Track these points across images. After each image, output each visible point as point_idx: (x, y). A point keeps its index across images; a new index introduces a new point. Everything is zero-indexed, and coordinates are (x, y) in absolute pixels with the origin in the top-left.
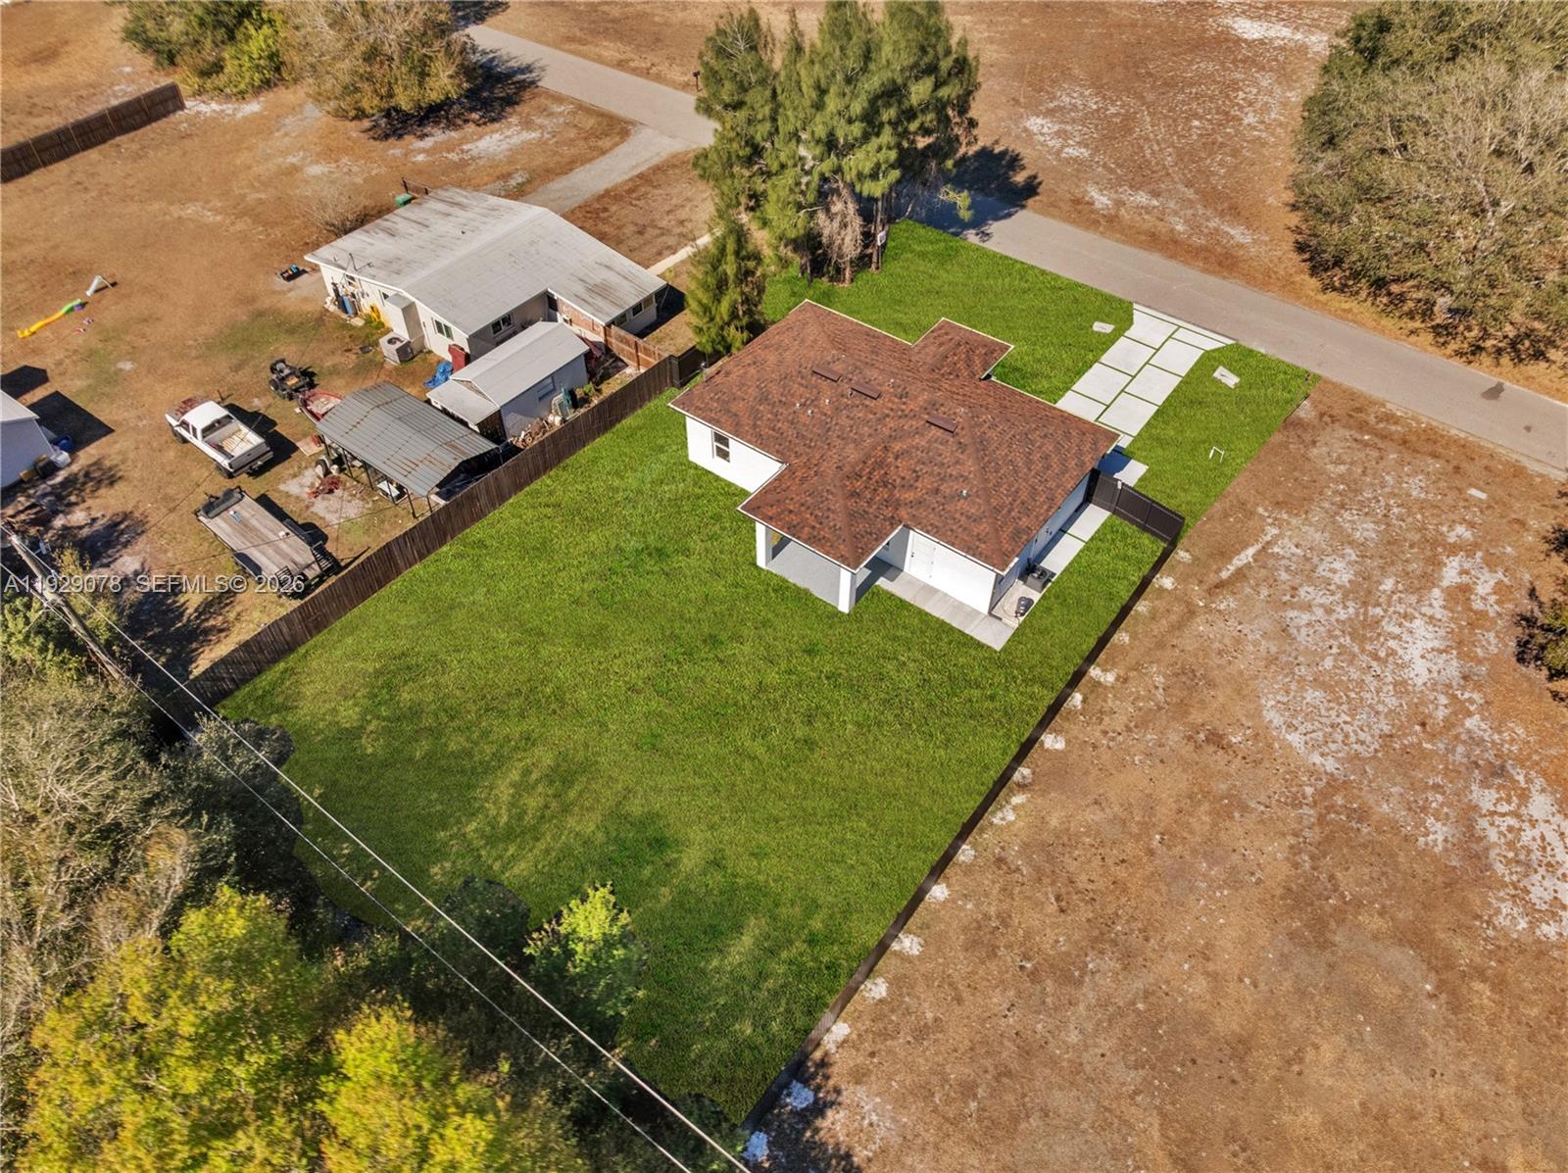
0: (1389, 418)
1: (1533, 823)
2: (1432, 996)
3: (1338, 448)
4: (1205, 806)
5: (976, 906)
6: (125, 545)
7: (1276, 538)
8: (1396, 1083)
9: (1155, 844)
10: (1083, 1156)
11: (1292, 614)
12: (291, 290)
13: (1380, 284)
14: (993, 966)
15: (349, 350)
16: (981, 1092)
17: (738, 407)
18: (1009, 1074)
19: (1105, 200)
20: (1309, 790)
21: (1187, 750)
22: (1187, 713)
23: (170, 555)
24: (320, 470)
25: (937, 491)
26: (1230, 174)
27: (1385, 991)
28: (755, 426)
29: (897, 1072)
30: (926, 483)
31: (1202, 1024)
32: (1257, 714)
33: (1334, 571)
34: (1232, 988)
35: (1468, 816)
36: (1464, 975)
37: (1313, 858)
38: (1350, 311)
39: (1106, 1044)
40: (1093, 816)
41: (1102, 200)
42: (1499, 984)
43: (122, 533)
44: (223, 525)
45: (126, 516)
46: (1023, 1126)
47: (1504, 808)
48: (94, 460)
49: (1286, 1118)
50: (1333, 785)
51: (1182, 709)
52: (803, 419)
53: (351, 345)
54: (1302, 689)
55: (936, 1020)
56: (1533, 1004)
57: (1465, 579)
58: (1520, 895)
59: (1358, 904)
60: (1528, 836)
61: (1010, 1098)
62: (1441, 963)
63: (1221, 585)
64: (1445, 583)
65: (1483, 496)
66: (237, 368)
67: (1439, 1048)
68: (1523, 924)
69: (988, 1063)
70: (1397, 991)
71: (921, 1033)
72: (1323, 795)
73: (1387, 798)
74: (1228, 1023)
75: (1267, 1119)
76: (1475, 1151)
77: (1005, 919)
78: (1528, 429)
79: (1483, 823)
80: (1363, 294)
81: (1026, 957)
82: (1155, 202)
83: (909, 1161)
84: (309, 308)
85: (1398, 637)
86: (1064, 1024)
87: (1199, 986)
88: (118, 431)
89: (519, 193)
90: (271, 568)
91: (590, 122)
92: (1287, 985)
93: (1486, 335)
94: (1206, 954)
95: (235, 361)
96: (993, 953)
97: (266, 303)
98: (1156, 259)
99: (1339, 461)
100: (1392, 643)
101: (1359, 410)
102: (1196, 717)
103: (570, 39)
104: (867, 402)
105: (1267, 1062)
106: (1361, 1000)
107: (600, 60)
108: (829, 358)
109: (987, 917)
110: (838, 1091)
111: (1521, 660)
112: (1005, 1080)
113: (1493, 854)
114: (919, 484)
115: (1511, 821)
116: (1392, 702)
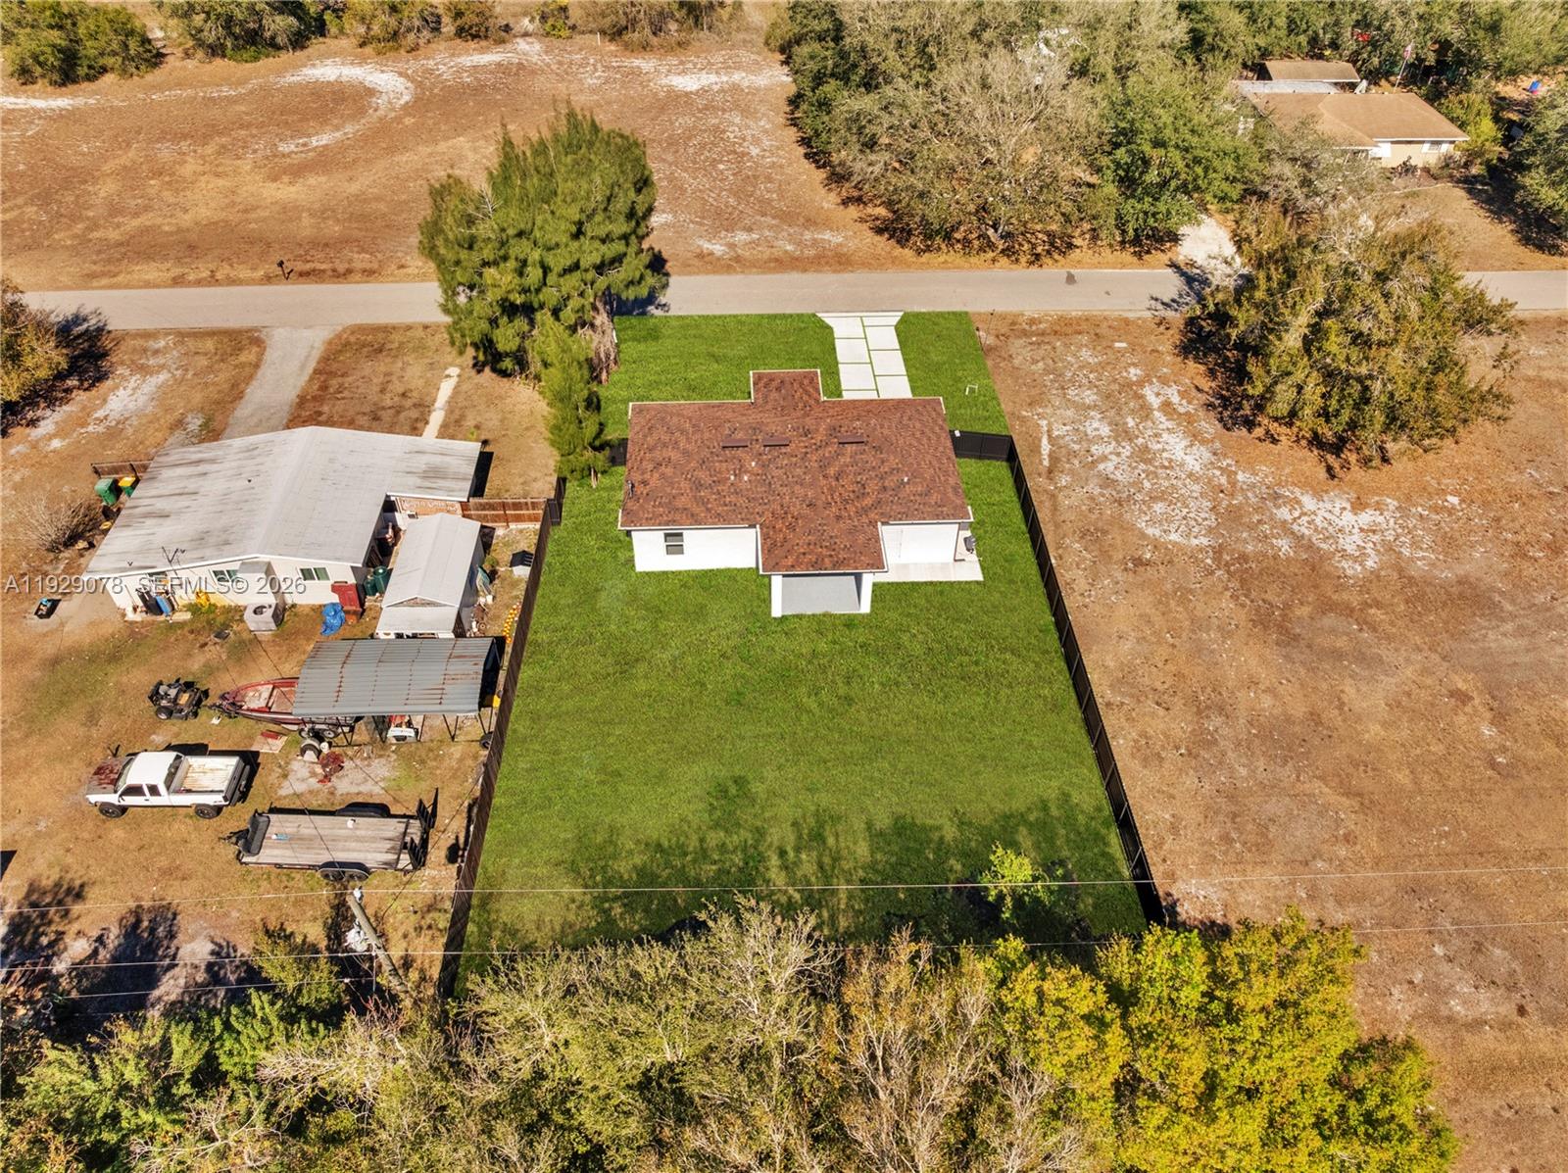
0: (1032, 321)
1: (1314, 513)
2: (1361, 630)
3: (1027, 353)
4: (1173, 603)
5: (1125, 738)
6: (171, 935)
7: (1049, 424)
8: (1388, 684)
9: (1171, 640)
10: (1310, 827)
11: (1101, 467)
12: (62, 624)
13: (948, 237)
14: (1166, 765)
15: (205, 645)
16: (1234, 835)
17: (681, 502)
18: (1235, 815)
19: (718, 247)
20: (1209, 561)
21: (1131, 577)
22: (1110, 557)
23: (235, 914)
24: (310, 756)
25: (885, 488)
26: (781, 197)
27: (1341, 643)
28: (708, 510)
29: (1185, 859)
30: (872, 486)
31: (1289, 720)
32: (1143, 535)
33: (1097, 429)
34: (1281, 689)
35: (1285, 528)
36: (1361, 610)
37: (1246, 596)
38: (946, 262)
39: (1261, 764)
40: (1126, 646)
41: (718, 249)
42: (1378, 604)
43: (152, 930)
44: (276, 852)
45: (137, 913)
46: (1271, 836)
47: (1296, 514)
48: (25, 890)
49: (1367, 736)
50: (1218, 552)
51: (1105, 555)
52: (743, 486)
53: (202, 639)
54: (1149, 508)
55: (1173, 816)
56: (1398, 604)
57: (1162, 398)
58: (1345, 556)
59: (1287, 606)
60: (1318, 520)
61: (1250, 827)
62: (1348, 611)
63: (1050, 471)
64: (1156, 406)
65: (1124, 345)
66: (92, 719)
67: (1386, 652)
68: (1359, 568)
69: (1221, 818)
70: (1345, 638)
71: (1174, 829)
72: (1218, 558)
73: (1245, 541)
74: (1299, 710)
75: (1360, 743)
76: (1444, 691)
77: (1144, 734)
78: (1108, 293)
79: (1295, 527)
80: (943, 246)
81: (1177, 748)
82: (755, 236)
83: (1242, 900)
84: (107, 630)
85: (1164, 450)
86: (1232, 769)
87: (1267, 701)
88: (21, 848)
89: (212, 432)
90: (373, 856)
91: (209, 345)
92: (1303, 672)
93: (1034, 246)
94: (1253, 683)
95: (83, 718)
96: (1161, 759)
97: (50, 649)
98: (795, 277)
99: (1035, 362)
100: (1165, 455)
101: (1013, 323)
102: (1118, 556)
103: (92, 276)
104: (783, 450)
105: (1332, 714)
106: (1337, 655)
107: (148, 285)
108: (727, 432)
109: (1136, 741)
110: (1169, 894)
111: (1228, 429)
112: (1238, 820)
113: (1314, 539)
114: (868, 490)
115: (1305, 519)
116: (1196, 487)
